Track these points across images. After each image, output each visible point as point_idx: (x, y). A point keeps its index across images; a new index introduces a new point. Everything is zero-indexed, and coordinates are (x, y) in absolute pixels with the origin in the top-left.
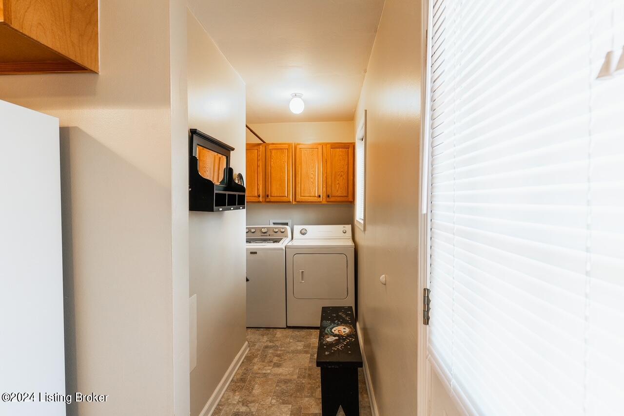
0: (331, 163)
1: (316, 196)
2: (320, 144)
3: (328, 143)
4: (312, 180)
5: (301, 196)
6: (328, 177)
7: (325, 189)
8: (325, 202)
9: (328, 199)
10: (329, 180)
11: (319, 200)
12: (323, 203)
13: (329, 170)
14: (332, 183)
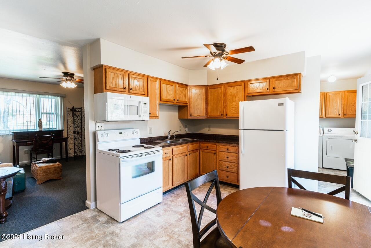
0: (347, 100)
1: (337, 115)
2: (341, 91)
3: (346, 91)
4: (335, 108)
5: (329, 115)
6: (345, 106)
7: (343, 112)
8: (342, 117)
9: (345, 116)
10: (345, 108)
11: (339, 116)
12: (341, 118)
13: (345, 103)
14: (347, 109)
